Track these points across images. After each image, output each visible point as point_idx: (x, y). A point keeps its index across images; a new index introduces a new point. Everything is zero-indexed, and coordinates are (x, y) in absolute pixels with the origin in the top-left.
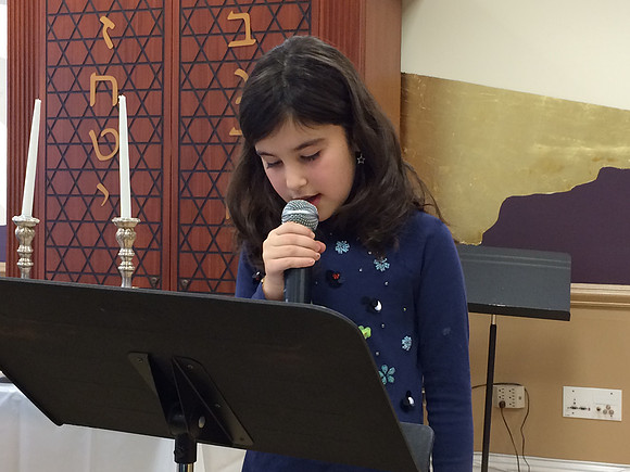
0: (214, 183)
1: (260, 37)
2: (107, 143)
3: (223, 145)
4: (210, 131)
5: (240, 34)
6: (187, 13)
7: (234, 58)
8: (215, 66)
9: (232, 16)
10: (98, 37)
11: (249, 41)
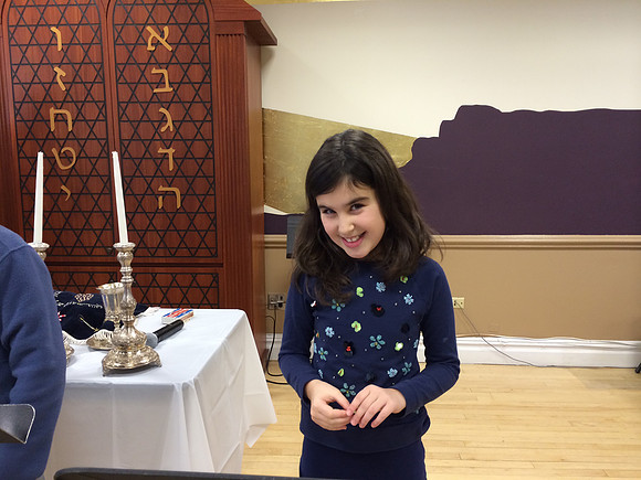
0: (149, 185)
1: (176, 86)
2: (66, 157)
3: (154, 159)
4: (143, 149)
5: (161, 83)
6: (121, 67)
7: (158, 100)
8: (145, 105)
9: (154, 71)
10: (54, 82)
11: (168, 89)
